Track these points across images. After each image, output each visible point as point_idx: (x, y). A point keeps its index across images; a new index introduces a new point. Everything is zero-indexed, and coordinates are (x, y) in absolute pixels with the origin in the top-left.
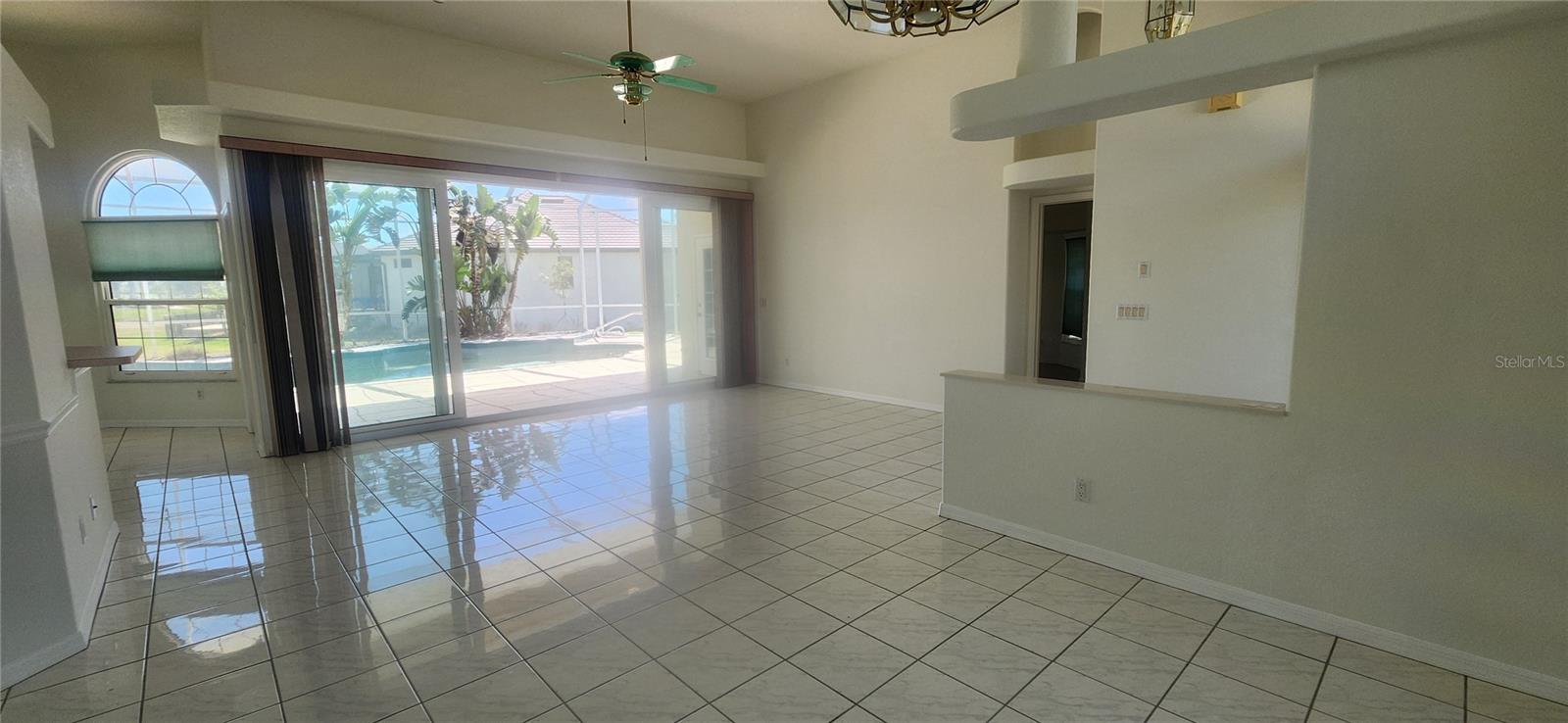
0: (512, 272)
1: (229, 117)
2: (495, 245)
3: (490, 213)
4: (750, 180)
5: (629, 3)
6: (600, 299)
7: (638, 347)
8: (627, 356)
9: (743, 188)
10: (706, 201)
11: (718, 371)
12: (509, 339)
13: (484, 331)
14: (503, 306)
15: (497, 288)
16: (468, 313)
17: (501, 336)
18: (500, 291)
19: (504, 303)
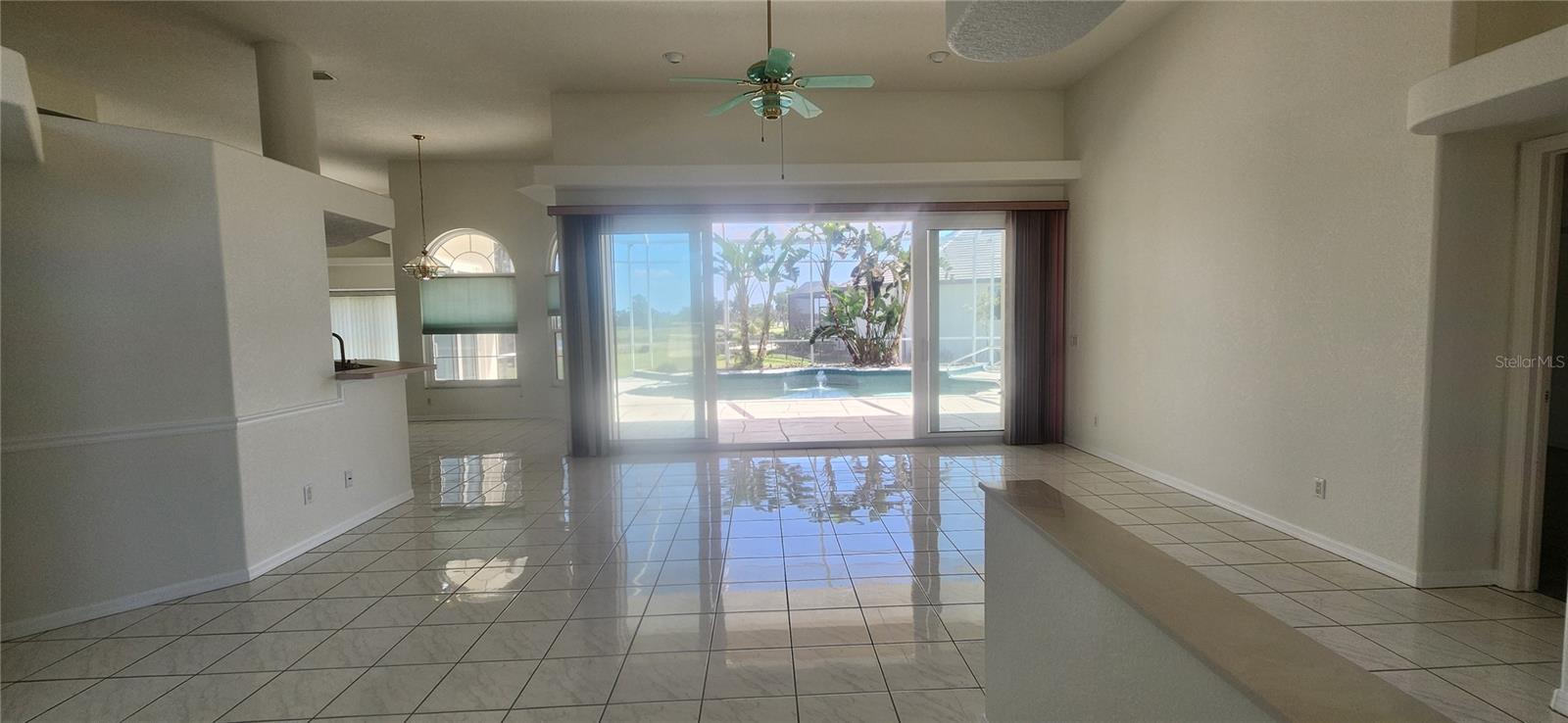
0: (902, 306)
1: (561, 191)
2: (880, 279)
3: (881, 248)
4: (1066, 185)
5: (769, 3)
6: (975, 332)
7: (993, 385)
8: (978, 394)
9: (1055, 195)
10: (1000, 217)
11: (1006, 425)
12: (892, 368)
13: (875, 359)
14: (894, 336)
15: (891, 320)
16: (861, 342)
17: (887, 366)
18: (893, 322)
19: (895, 334)
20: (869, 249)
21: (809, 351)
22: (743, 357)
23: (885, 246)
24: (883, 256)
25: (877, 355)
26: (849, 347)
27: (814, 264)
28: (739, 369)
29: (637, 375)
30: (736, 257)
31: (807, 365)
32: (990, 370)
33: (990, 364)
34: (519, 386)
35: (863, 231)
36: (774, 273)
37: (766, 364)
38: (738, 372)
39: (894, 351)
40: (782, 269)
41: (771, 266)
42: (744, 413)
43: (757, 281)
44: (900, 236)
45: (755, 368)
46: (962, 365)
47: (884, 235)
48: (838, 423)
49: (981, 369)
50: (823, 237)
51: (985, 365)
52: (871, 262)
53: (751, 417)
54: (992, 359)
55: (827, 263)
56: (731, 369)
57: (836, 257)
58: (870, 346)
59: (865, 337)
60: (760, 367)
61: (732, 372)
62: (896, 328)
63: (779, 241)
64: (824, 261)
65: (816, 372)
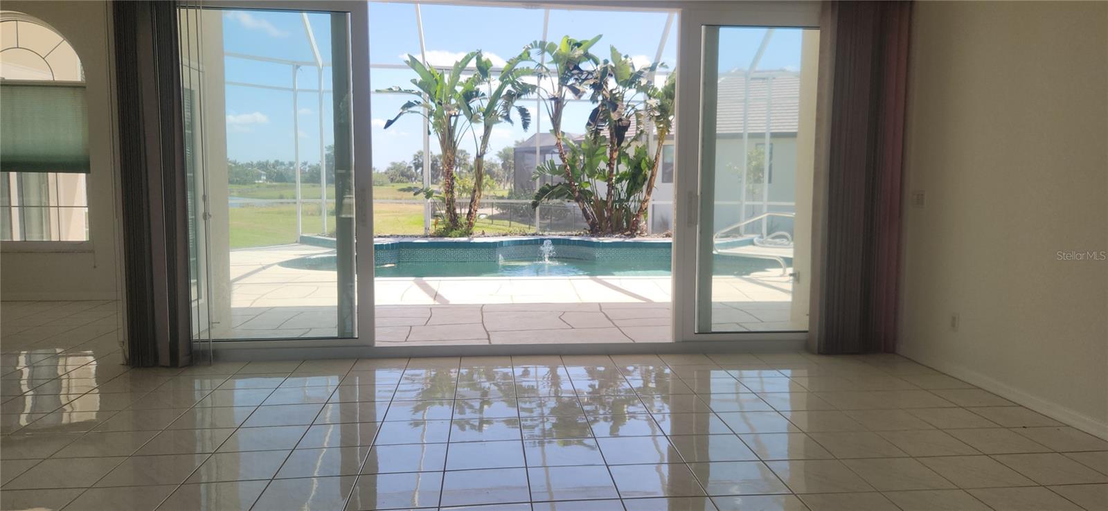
3: (630, 83)
12: (638, 239)
13: (616, 229)
14: (642, 198)
15: (638, 177)
16: (600, 205)
17: (632, 236)
18: (640, 179)
19: (643, 195)
20: (612, 83)
21: (533, 216)
22: (447, 220)
23: (632, 80)
24: (630, 94)
25: (619, 222)
26: (584, 211)
27: (542, 103)
28: (441, 236)
29: (304, 241)
30: (439, 88)
31: (530, 231)
32: (763, 244)
33: (762, 237)
34: (92, 252)
35: (606, 62)
36: (489, 113)
37: (476, 230)
38: (440, 240)
39: (642, 217)
40: (499, 108)
41: (485, 103)
42: (436, 296)
43: (468, 122)
44: (653, 69)
45: (461, 236)
46: (727, 236)
47: (633, 67)
48: (563, 313)
49: (751, 242)
50: (553, 67)
51: (756, 238)
52: (613, 102)
53: (445, 302)
54: (764, 230)
55: (558, 102)
56: (431, 236)
57: (569, 95)
58: (611, 210)
59: (605, 199)
60: (468, 233)
61: (431, 240)
62: (645, 187)
63: (497, 71)
64: (554, 98)
65: (542, 241)
